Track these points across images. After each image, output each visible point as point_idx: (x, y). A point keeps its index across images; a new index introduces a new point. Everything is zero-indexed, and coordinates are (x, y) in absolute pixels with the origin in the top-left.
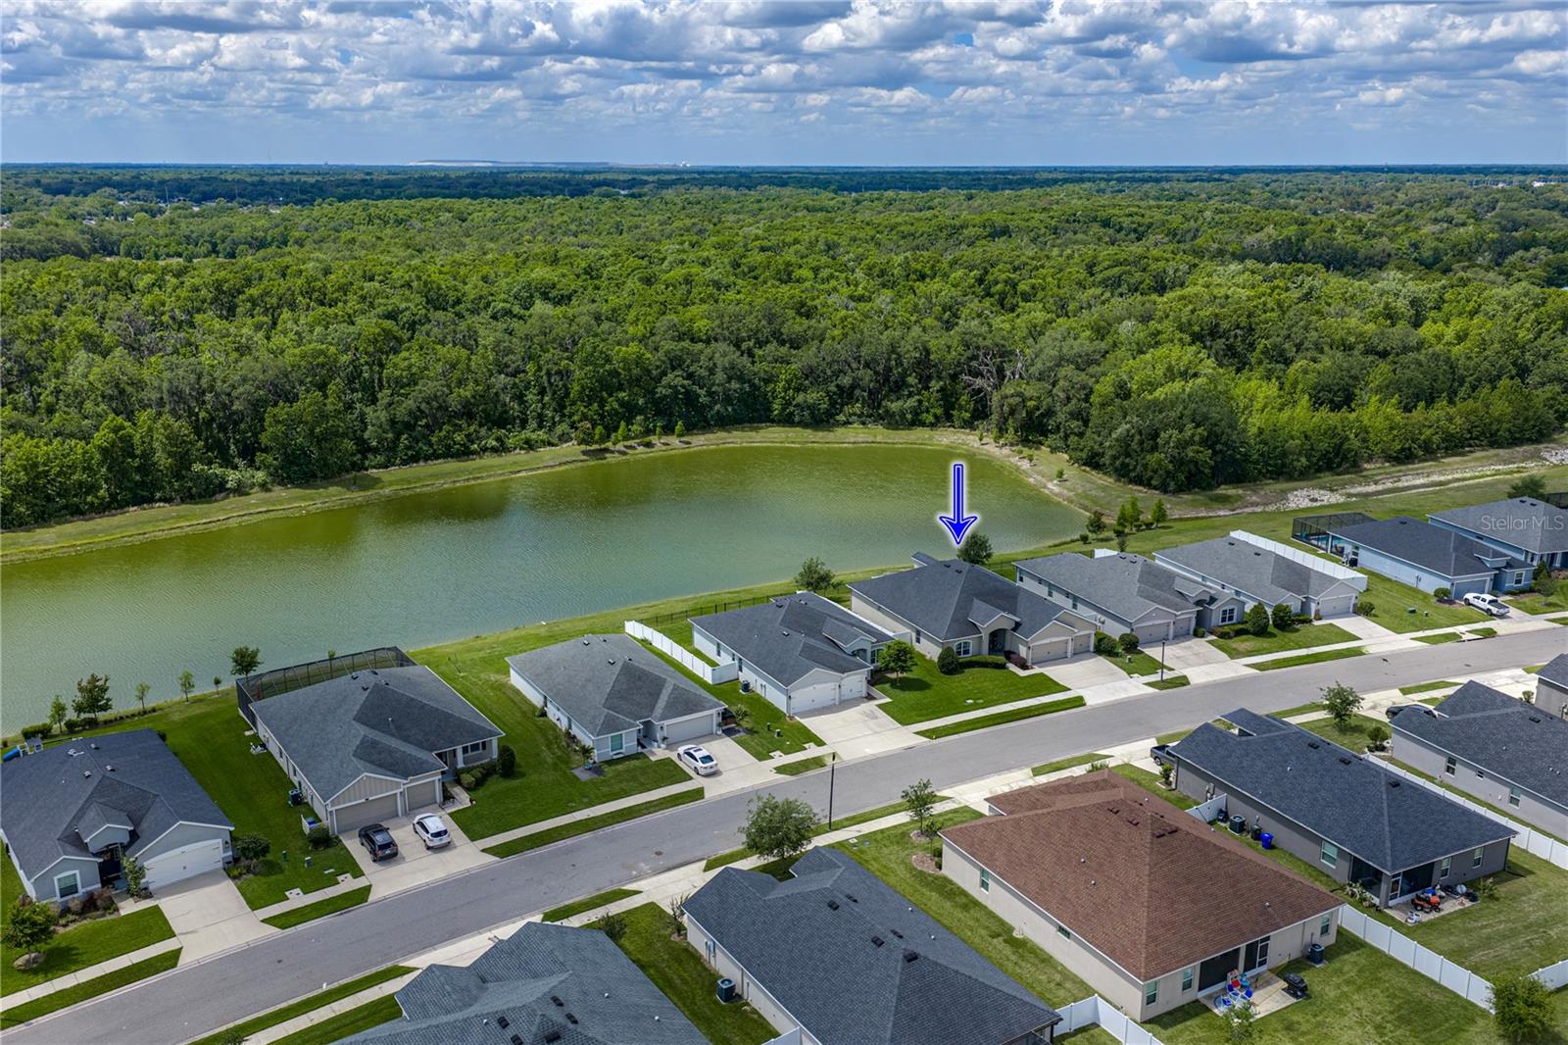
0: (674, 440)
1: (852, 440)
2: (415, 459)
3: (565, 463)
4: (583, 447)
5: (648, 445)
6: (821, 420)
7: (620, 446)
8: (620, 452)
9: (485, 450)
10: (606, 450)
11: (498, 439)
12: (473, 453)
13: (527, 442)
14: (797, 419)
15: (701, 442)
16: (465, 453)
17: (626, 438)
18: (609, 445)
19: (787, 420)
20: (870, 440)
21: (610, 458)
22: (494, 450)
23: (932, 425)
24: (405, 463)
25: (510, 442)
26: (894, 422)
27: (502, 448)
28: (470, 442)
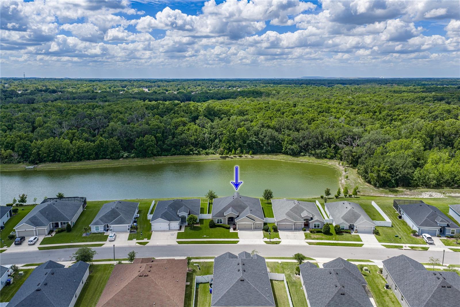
0: (249, 156)
1: (301, 161)
2: (174, 154)
3: (213, 159)
4: (221, 156)
5: (240, 157)
6: (295, 154)
7: (232, 156)
8: (232, 158)
9: (194, 154)
10: (227, 157)
11: (198, 151)
12: (191, 154)
13: (206, 153)
14: (289, 153)
15: (257, 157)
16: (188, 154)
17: (235, 154)
18: (228, 155)
19: (286, 153)
20: (307, 161)
21: (227, 159)
22: (197, 154)
23: (330, 158)
24: (172, 155)
25: (201, 152)
26: (318, 157)
27: (199, 154)
28: (190, 151)
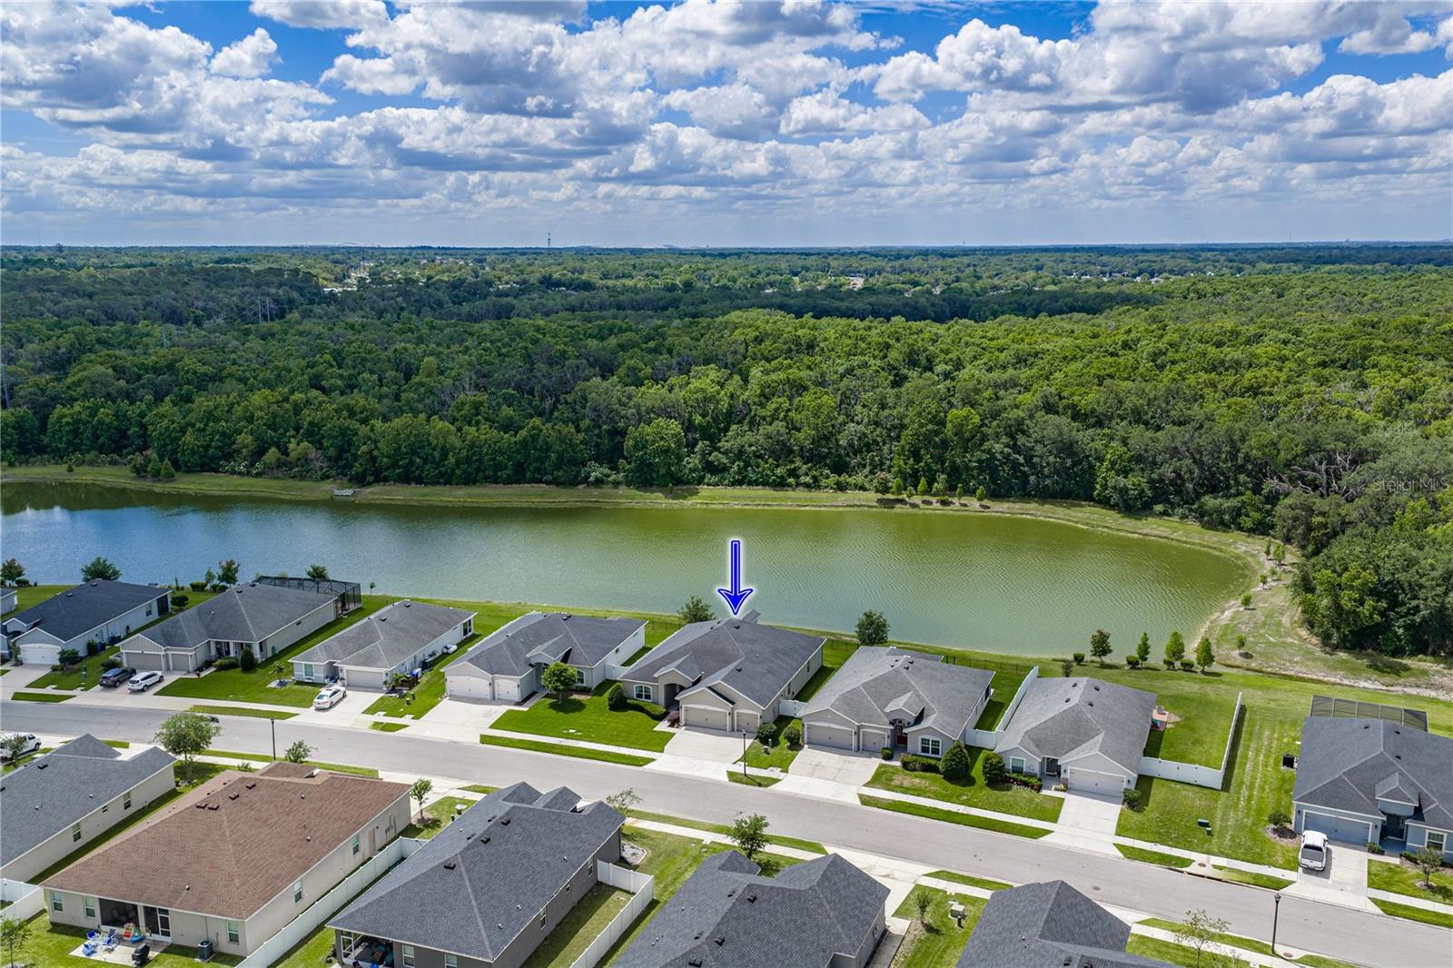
0: (974, 503)
1: (1145, 531)
2: (739, 483)
3: (852, 506)
4: (880, 496)
5: (944, 503)
6: (1134, 506)
7: (917, 499)
8: (914, 506)
9: (798, 485)
10: (902, 501)
11: (814, 478)
12: (789, 485)
13: (838, 484)
14: (1112, 502)
15: (1000, 508)
16: (781, 484)
17: (928, 491)
18: (904, 496)
19: (1104, 502)
20: (1163, 534)
21: (899, 509)
22: (808, 486)
23: (1253, 531)
24: (733, 484)
25: (824, 482)
26: (1214, 521)
27: (815, 485)
28: (789, 476)
